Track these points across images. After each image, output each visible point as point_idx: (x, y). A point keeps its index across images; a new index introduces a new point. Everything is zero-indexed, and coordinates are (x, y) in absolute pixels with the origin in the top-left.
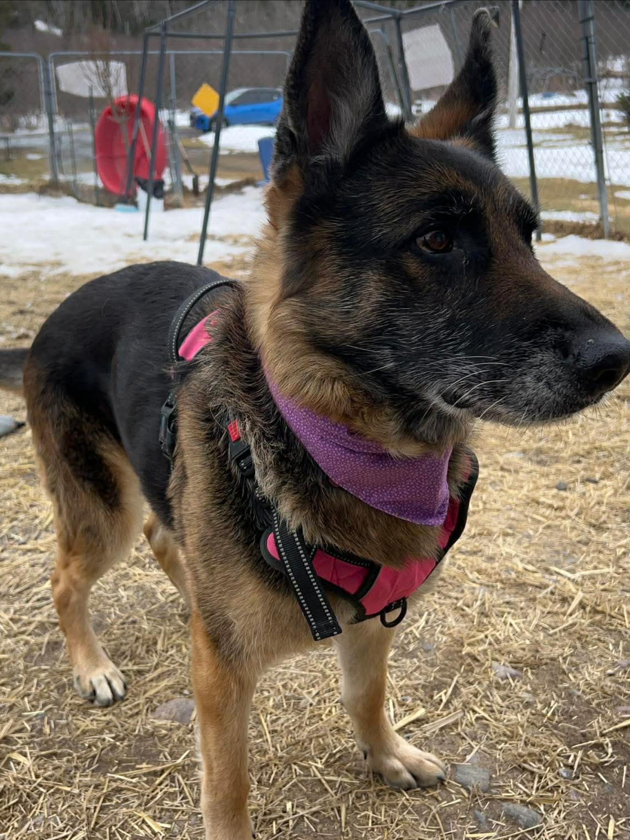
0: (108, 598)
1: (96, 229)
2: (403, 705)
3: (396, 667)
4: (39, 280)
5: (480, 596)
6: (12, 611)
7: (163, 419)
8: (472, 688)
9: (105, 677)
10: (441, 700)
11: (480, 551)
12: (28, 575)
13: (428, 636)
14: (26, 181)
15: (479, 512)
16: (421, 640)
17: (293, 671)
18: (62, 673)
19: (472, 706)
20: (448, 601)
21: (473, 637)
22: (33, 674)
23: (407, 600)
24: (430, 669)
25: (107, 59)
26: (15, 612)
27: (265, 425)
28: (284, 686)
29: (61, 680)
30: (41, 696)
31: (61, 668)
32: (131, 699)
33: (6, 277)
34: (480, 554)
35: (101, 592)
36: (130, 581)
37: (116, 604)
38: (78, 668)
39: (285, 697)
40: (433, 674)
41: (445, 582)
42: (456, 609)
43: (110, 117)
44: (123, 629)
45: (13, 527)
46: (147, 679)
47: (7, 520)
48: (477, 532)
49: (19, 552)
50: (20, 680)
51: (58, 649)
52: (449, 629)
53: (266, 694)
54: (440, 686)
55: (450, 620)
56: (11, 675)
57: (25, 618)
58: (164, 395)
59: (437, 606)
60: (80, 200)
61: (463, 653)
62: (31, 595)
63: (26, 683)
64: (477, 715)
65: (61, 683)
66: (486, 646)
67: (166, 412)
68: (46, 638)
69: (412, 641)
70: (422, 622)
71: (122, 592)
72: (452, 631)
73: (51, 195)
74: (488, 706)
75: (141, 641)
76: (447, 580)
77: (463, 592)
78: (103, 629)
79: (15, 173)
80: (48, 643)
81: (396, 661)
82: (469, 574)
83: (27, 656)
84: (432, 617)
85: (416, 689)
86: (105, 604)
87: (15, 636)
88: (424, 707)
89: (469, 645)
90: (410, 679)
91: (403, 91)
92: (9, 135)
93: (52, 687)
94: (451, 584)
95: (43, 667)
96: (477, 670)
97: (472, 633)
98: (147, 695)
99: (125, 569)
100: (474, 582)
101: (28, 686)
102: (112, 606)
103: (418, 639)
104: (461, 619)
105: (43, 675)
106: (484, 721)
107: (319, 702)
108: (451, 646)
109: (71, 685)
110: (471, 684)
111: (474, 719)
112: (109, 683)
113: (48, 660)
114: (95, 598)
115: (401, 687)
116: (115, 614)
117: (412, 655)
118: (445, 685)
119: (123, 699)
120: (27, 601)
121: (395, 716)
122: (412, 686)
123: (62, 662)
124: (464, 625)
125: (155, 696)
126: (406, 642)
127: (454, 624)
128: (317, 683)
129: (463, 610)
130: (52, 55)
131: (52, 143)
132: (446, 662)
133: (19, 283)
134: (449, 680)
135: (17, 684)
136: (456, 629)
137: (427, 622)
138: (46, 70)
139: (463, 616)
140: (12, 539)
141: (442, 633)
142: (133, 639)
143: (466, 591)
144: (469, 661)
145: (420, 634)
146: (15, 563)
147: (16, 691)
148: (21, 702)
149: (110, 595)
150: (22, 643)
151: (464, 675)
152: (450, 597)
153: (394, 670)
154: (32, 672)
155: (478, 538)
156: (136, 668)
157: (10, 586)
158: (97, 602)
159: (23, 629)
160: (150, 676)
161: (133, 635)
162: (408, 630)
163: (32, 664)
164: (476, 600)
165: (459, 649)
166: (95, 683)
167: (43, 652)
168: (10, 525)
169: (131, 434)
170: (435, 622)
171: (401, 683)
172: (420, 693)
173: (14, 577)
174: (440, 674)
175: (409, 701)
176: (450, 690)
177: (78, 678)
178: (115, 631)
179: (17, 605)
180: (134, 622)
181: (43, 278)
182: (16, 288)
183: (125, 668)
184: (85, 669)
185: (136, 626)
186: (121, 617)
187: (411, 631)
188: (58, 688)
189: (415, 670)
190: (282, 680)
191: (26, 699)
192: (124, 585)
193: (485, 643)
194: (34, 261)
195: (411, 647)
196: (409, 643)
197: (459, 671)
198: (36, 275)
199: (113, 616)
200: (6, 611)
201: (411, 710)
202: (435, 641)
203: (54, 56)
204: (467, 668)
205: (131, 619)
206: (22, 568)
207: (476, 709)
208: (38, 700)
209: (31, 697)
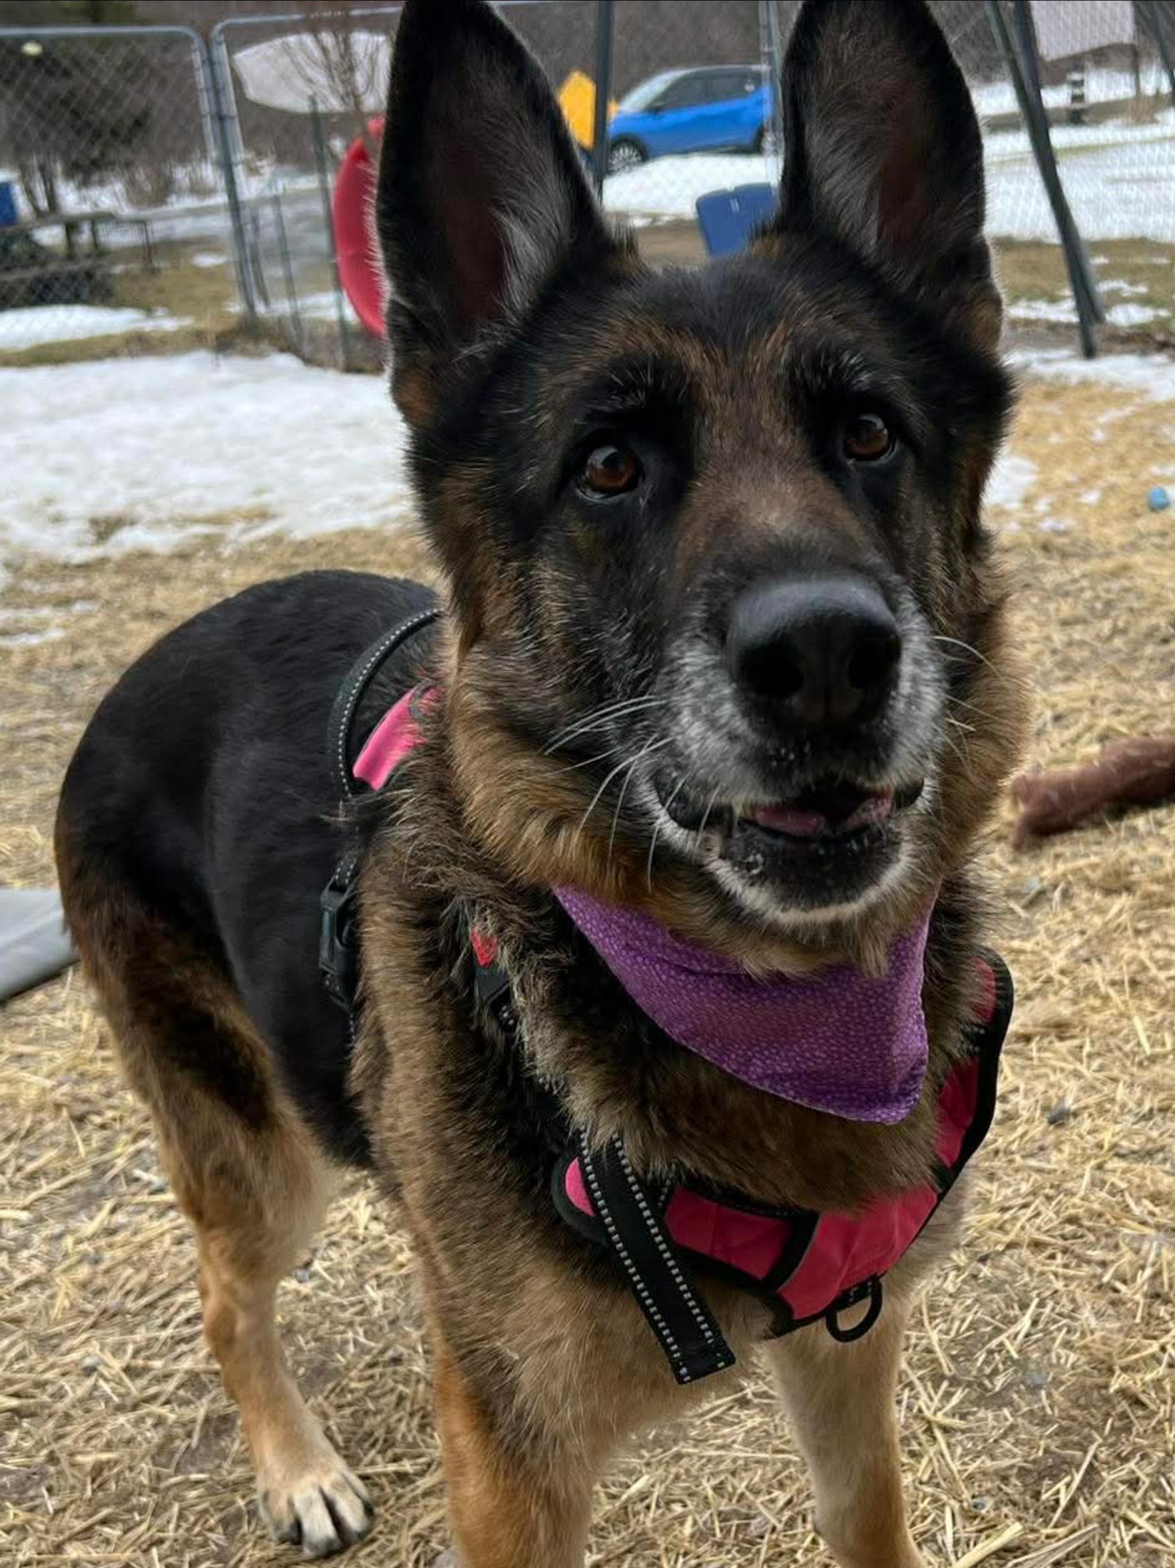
0: (342, 1307)
1: (346, 426)
2: (975, 1517)
3: (963, 1432)
4: (218, 557)
5: (1152, 1257)
6: (130, 1349)
7: (327, 917)
8: (1123, 1471)
9: (322, 1492)
10: (1057, 1501)
11: (1162, 1149)
12: (167, 1265)
13: (1035, 1356)
14: (188, 322)
15: (1165, 1056)
16: (1021, 1364)
17: (740, 1452)
18: (234, 1487)
19: (1124, 1510)
20: (1086, 1270)
21: (1136, 1350)
22: (171, 1494)
23: (883, 1281)
24: (1036, 1430)
25: (344, 27)
26: (136, 1354)
27: (529, 920)
28: (718, 1489)
29: (233, 1503)
30: (187, 1543)
31: (233, 1477)
32: (382, 1539)
33: (145, 555)
34: (1161, 1156)
35: (324, 1295)
36: (390, 1267)
37: (358, 1319)
38: (266, 1472)
39: (720, 1514)
40: (1042, 1443)
41: (1080, 1226)
42: (1100, 1287)
43: (361, 166)
44: (372, 1377)
45: (139, 1152)
46: (419, 1491)
47: (125, 1137)
48: (1156, 1105)
49: (152, 1210)
50: (142, 1509)
51: (228, 1432)
52: (1083, 1335)
53: (678, 1508)
54: (1055, 1470)
55: (1086, 1314)
56: (123, 1497)
57: (157, 1364)
58: (327, 863)
59: (1059, 1285)
60: (308, 361)
61: (1112, 1390)
62: (172, 1310)
63: (154, 1514)
64: (1135, 1531)
65: (232, 1510)
66: (1161, 1370)
67: (331, 902)
68: (200, 1411)
69: (1001, 1367)
70: (1025, 1324)
71: (372, 1293)
72: (1089, 1338)
73: (244, 353)
74: (1159, 1508)
75: (408, 1404)
76: (1087, 1223)
77: (1117, 1247)
78: (327, 1381)
79: (165, 304)
80: (207, 1420)
81: (963, 1417)
82: (1133, 1205)
83: (162, 1453)
84: (1047, 1310)
85: (1005, 1479)
86: (334, 1323)
87: (135, 1407)
88: (1020, 1519)
89: (1125, 1369)
90: (993, 1458)
91: (1022, 62)
92: (147, 213)
93: (212, 1521)
94: (1090, 1229)
95: (195, 1476)
96: (1138, 1427)
97: (1133, 1342)
98: (417, 1528)
99: (381, 1238)
100: (1144, 1223)
101: (159, 1522)
102: (351, 1324)
103: (1014, 1362)
104: (1111, 1311)
105: (193, 1494)
106: (1151, 1545)
107: (790, 1524)
108: (1085, 1373)
109: (253, 1513)
110: (1125, 1460)
111: (1127, 1540)
112: (330, 1507)
113: (205, 1457)
114: (312, 1310)
115: (971, 1477)
116: (356, 1343)
117: (999, 1400)
118: (1069, 1465)
119: (365, 1537)
120: (164, 1325)
121: (956, 1542)
122: (996, 1472)
123: (235, 1463)
124: (1116, 1325)
125: (432, 1529)
126: (988, 1370)
127: (1093, 1323)
128: (789, 1477)
129: (1116, 1291)
130: (219, 27)
131: (239, 232)
132: (1075, 1412)
133: (173, 568)
134: (1078, 1454)
135: (137, 1518)
136: (1098, 1335)
137: (1035, 1323)
138: (210, 62)
139: (1113, 1303)
140: (137, 1180)
141: (1067, 1344)
142: (393, 1398)
143: (1124, 1248)
144: (1124, 1405)
145: (1020, 1352)
146: (139, 1238)
147: (132, 1535)
148: (142, 1561)
149: (345, 1302)
150: (150, 1422)
151: (1111, 1440)
152: (1089, 1262)
153: (960, 1437)
154: (168, 1488)
155: (1158, 1119)
156: (392, 1468)
157: (128, 1293)
158: (318, 1318)
159: (152, 1390)
160: (424, 1483)
161: (392, 1390)
162: (993, 1344)
163: (171, 1471)
164: (1143, 1268)
165: (1101, 1381)
166: (299, 1505)
167: (195, 1442)
168: (132, 1149)
169: (249, 953)
170: (1055, 1322)
171: (972, 1467)
172: (1014, 1488)
173: (138, 1271)
174: (1058, 1441)
175: (988, 1507)
176: (1078, 1477)
177: (266, 1496)
178: (353, 1385)
179: (141, 1335)
180: (396, 1361)
181: (227, 552)
182: (166, 580)
183: (369, 1471)
184: (278, 1476)
185: (401, 1369)
186: (369, 1351)
187: (1001, 1344)
188: (225, 1523)
189: (1004, 1436)
190: (713, 1475)
191: (154, 1551)
192: (377, 1276)
193: (1159, 1362)
194: (209, 510)
195: (1000, 1382)
196: (995, 1372)
197: (1100, 1429)
198: (211, 543)
199: (351, 1348)
200: (118, 1350)
201: (991, 1527)
202: (1051, 1365)
203: (223, 31)
204: (1118, 1424)
205: (390, 1353)
206: (157, 1249)
207: (1133, 1516)
208: (180, 1553)
209: (166, 1545)
